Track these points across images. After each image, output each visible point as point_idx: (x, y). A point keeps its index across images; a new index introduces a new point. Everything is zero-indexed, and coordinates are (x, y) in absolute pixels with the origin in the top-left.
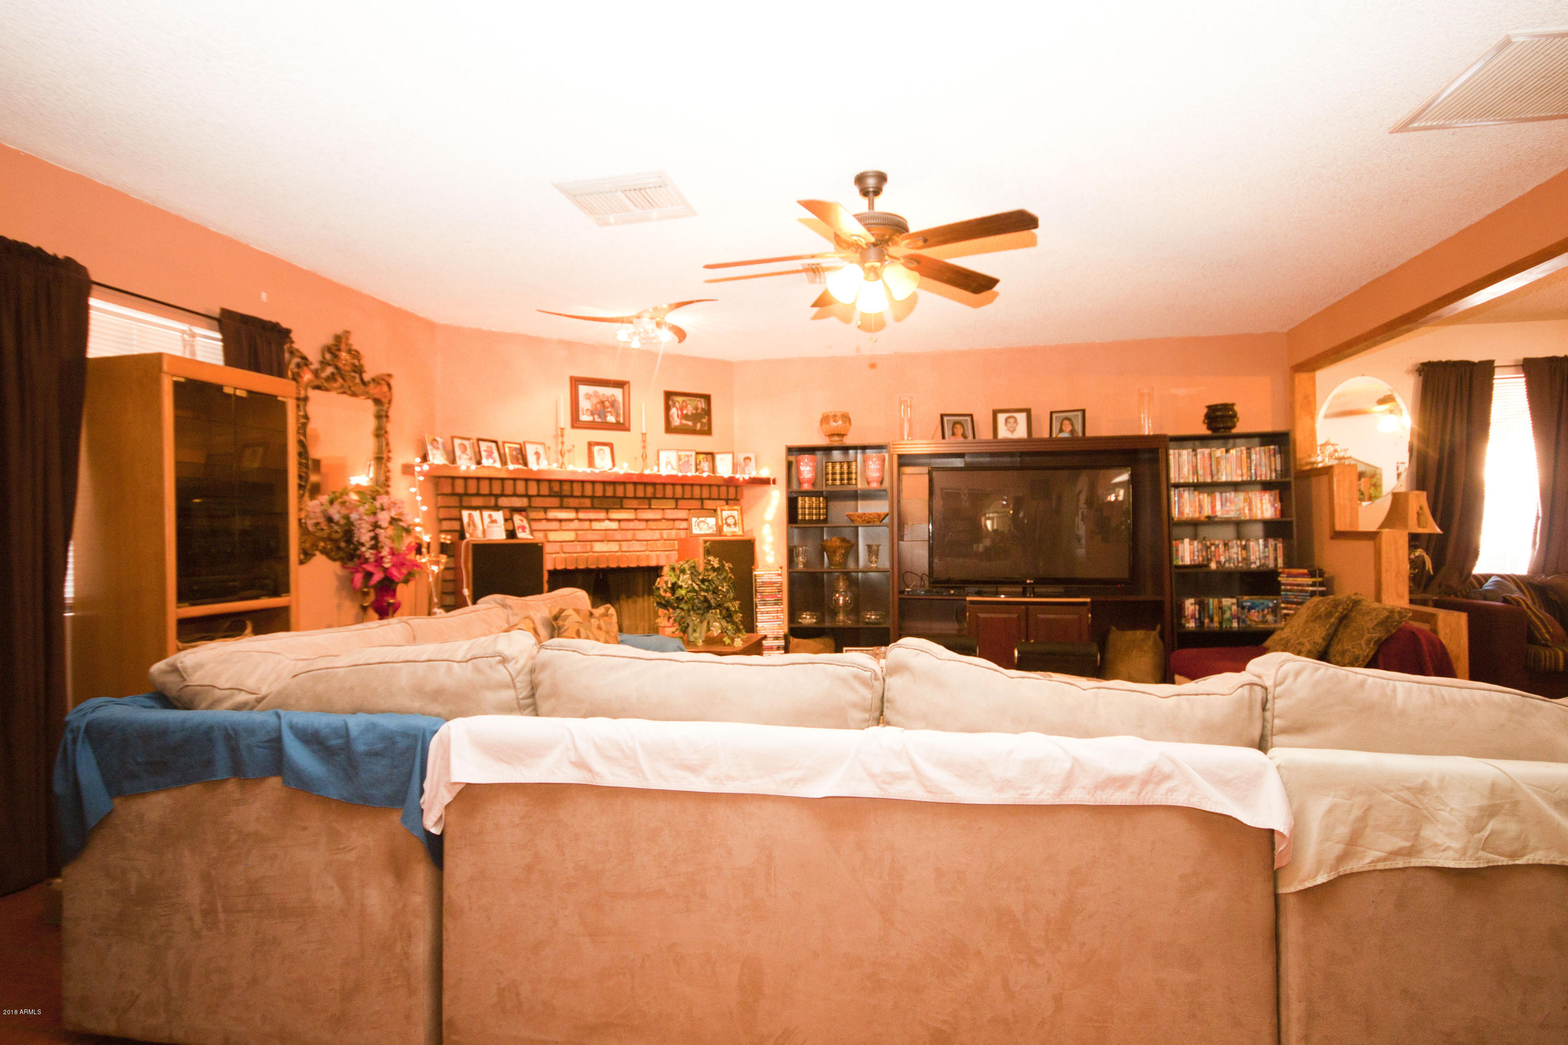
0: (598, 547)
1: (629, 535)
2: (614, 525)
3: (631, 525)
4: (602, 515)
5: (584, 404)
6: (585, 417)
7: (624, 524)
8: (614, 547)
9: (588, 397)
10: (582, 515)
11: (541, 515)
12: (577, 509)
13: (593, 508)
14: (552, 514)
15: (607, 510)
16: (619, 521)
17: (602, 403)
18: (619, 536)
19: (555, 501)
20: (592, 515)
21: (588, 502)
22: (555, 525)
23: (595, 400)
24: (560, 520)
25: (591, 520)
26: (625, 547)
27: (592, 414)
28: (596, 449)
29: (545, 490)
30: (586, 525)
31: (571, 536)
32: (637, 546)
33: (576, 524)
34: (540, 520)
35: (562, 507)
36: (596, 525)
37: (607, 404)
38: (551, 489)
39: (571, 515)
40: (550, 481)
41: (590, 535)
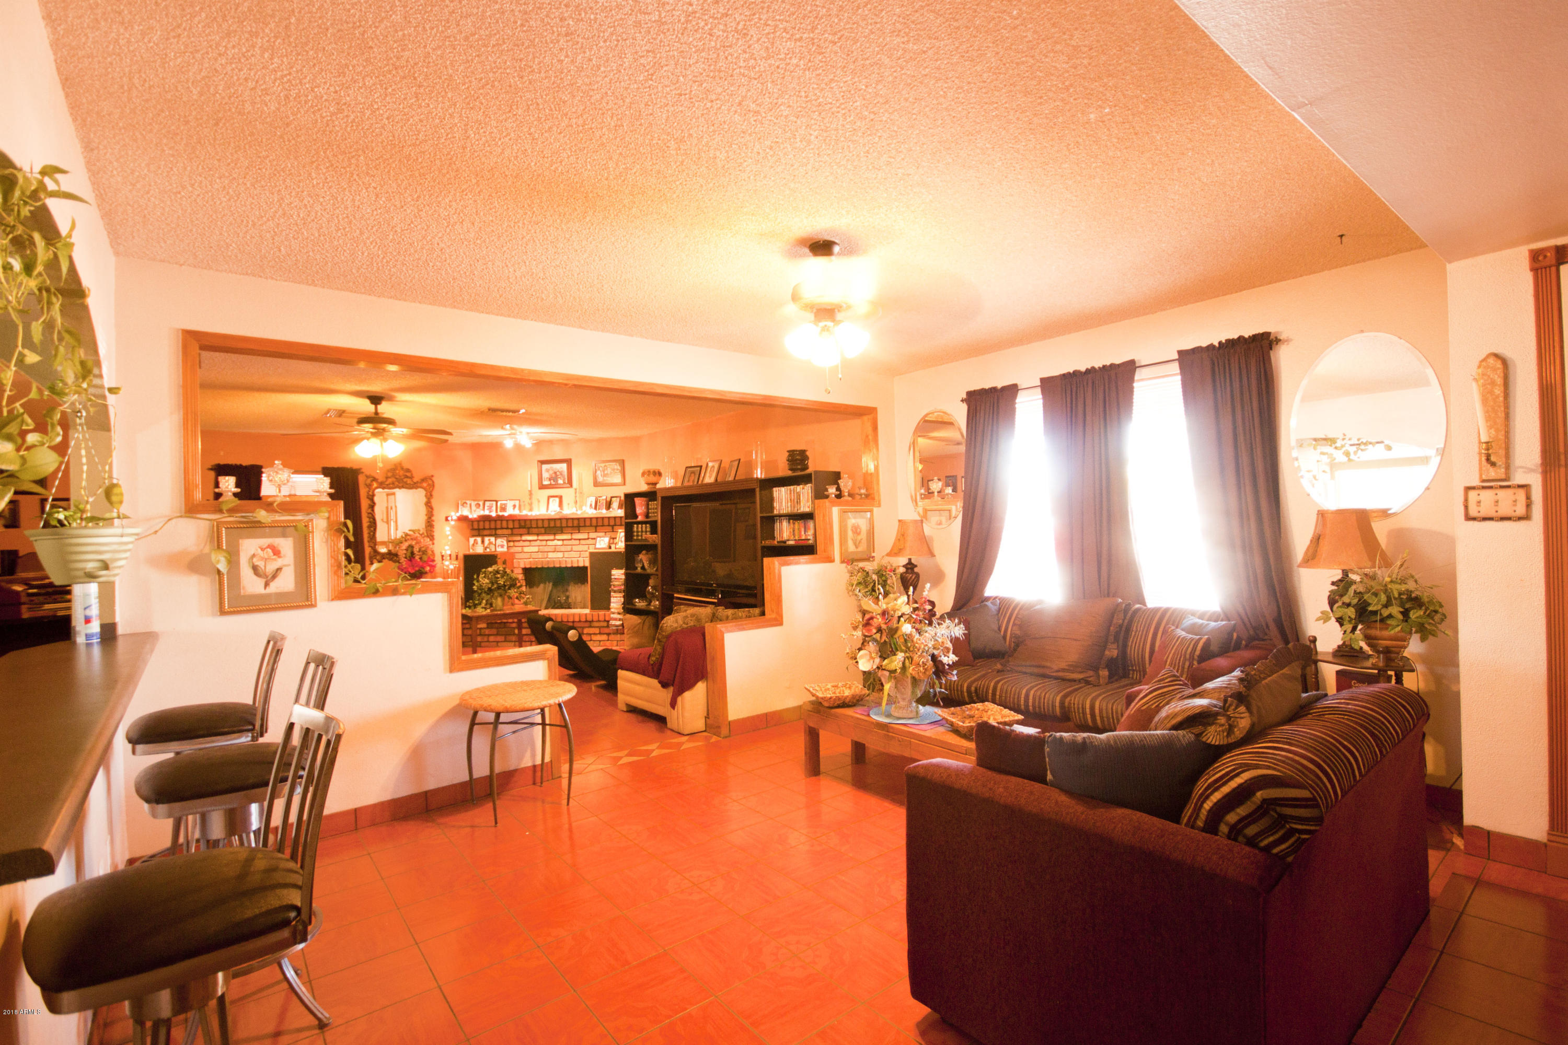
0: (551, 555)
1: (569, 548)
2: (560, 543)
3: (570, 542)
4: (552, 537)
5: (546, 475)
6: (546, 483)
7: (565, 542)
8: (560, 555)
9: (547, 470)
10: (541, 538)
11: (518, 538)
12: (538, 535)
13: (545, 533)
14: (524, 538)
15: (555, 534)
16: (563, 540)
17: (555, 473)
18: (563, 549)
19: (525, 531)
20: (546, 537)
21: (543, 530)
22: (527, 543)
23: (551, 472)
24: (530, 541)
25: (547, 540)
26: (566, 555)
27: (550, 480)
28: (551, 499)
29: (517, 525)
30: (544, 543)
31: (536, 549)
32: (573, 554)
33: (538, 543)
34: (519, 541)
35: (529, 534)
36: (550, 543)
37: (558, 473)
38: (520, 523)
39: (535, 538)
40: (519, 520)
41: (546, 549)
